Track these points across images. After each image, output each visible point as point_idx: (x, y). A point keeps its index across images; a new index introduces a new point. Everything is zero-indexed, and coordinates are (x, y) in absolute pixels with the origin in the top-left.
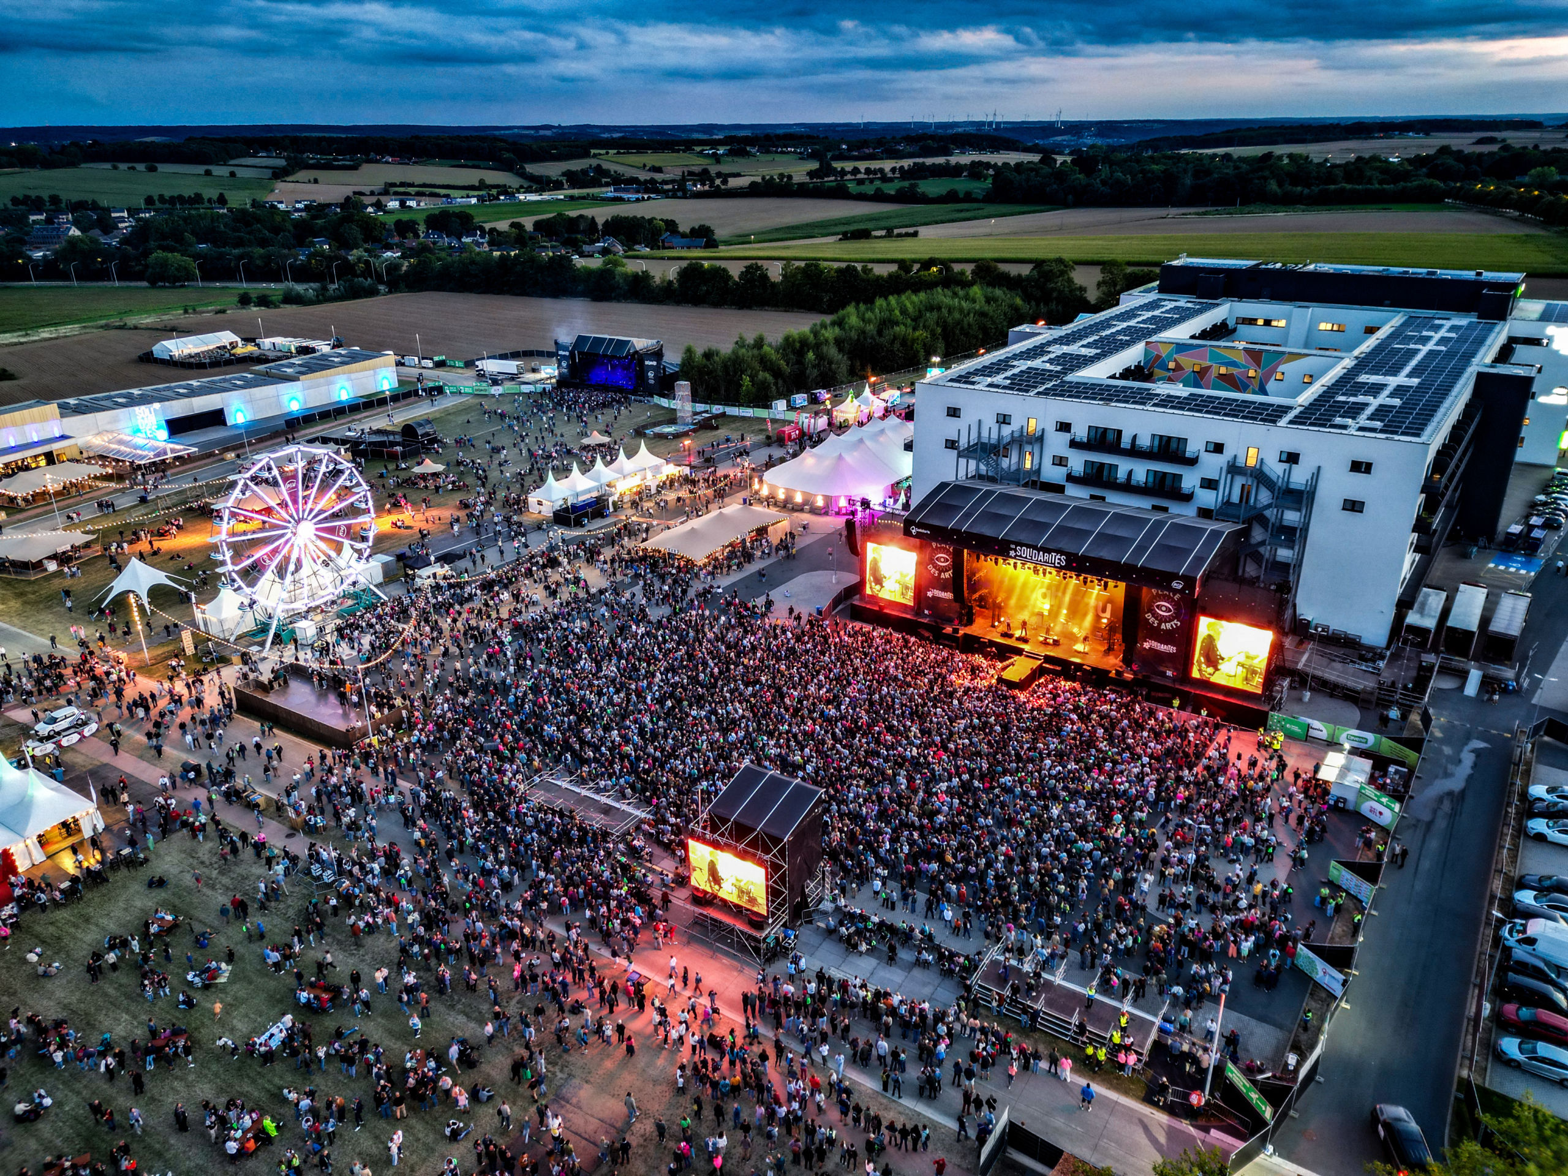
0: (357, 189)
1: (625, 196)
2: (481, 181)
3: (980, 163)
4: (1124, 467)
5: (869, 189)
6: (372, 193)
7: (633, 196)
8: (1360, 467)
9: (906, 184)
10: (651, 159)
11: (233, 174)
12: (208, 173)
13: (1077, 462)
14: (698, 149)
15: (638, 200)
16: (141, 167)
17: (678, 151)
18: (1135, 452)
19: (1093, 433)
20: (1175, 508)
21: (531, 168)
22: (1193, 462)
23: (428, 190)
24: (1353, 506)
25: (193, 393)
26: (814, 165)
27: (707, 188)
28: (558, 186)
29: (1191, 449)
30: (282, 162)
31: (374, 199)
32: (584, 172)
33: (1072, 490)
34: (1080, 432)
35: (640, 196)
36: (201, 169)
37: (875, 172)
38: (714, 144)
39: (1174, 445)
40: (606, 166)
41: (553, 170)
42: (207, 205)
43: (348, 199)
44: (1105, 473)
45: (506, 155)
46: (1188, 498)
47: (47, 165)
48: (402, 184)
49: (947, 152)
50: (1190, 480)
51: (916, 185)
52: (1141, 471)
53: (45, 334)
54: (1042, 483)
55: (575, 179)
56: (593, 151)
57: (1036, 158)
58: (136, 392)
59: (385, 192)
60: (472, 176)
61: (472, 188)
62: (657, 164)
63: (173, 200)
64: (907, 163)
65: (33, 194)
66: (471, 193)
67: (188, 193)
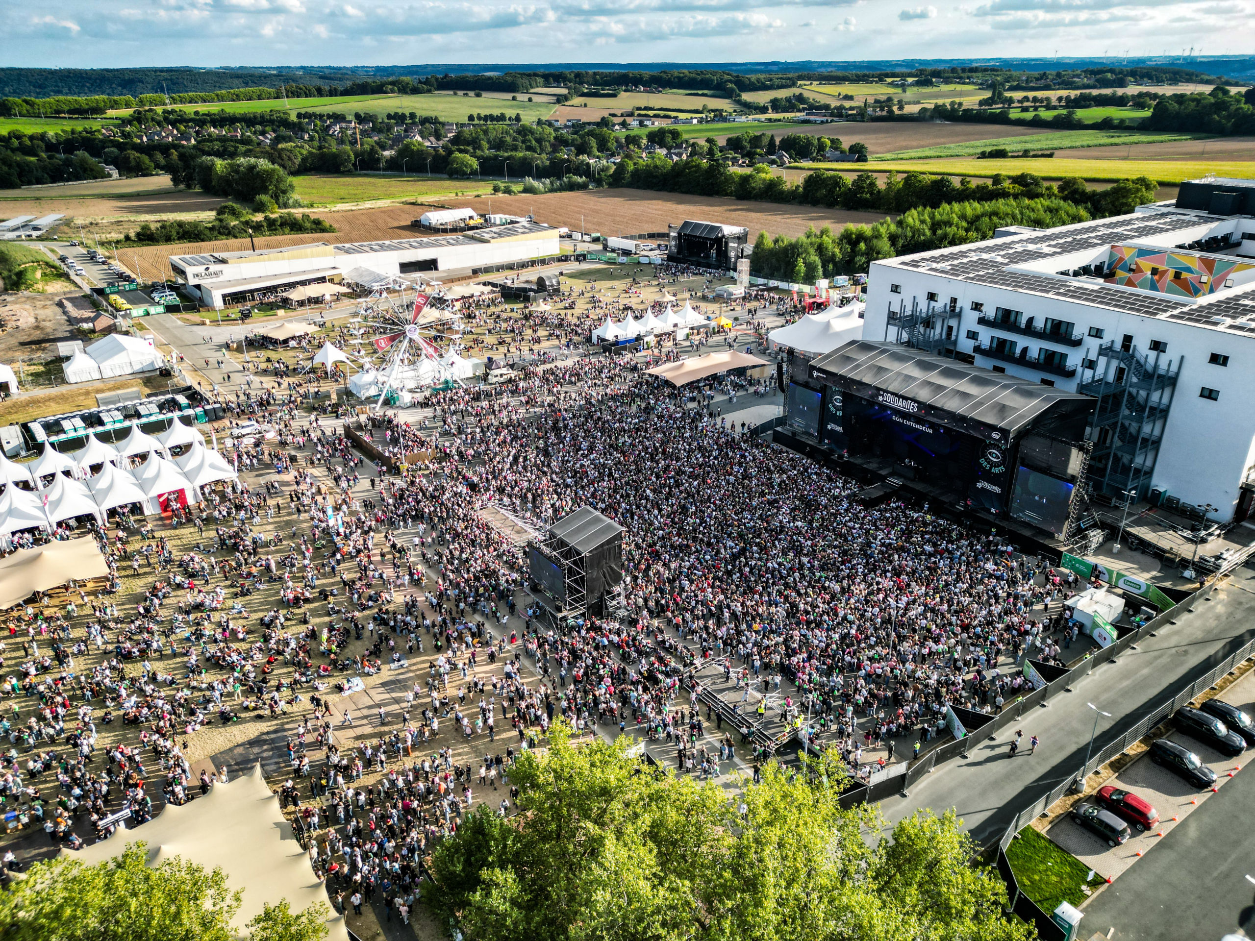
0: (612, 112)
1: (812, 118)
2: (705, 107)
3: (1148, 94)
4: (1021, 342)
5: (1029, 115)
6: (622, 115)
7: (819, 119)
8: (1218, 359)
9: (1065, 112)
10: (846, 89)
11: (530, 100)
12: (514, 99)
13: (986, 336)
14: (889, 80)
15: (822, 122)
16: (471, 93)
17: (872, 82)
18: (1029, 330)
19: (1000, 313)
20: (1060, 382)
21: (746, 97)
22: (1078, 343)
23: (662, 113)
24: (1209, 394)
25: (421, 245)
26: (987, 94)
27: (884, 113)
28: (763, 110)
29: (1077, 333)
30: (565, 91)
31: (621, 120)
32: (788, 100)
33: (979, 360)
34: (990, 312)
35: (824, 119)
36: (509, 96)
37: (1041, 101)
38: (904, 76)
39: (1063, 328)
40: (806, 94)
41: (762, 98)
42: (508, 122)
43: (603, 119)
44: (1007, 349)
45: (730, 85)
46: (1071, 374)
47: (415, 91)
48: (646, 108)
49: (1122, 84)
50: (1074, 359)
51: (1073, 113)
52: (1035, 347)
53: (368, 205)
54: (958, 353)
55: (776, 105)
56: (799, 82)
57: (1207, 89)
58: (387, 242)
59: (631, 115)
60: (698, 102)
61: (696, 111)
62: (850, 94)
63: (487, 118)
64: (1074, 94)
65: (400, 111)
66: (694, 115)
67: (496, 112)
